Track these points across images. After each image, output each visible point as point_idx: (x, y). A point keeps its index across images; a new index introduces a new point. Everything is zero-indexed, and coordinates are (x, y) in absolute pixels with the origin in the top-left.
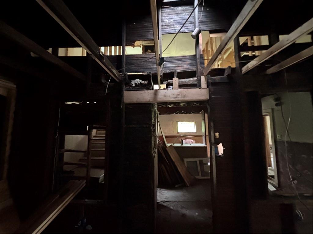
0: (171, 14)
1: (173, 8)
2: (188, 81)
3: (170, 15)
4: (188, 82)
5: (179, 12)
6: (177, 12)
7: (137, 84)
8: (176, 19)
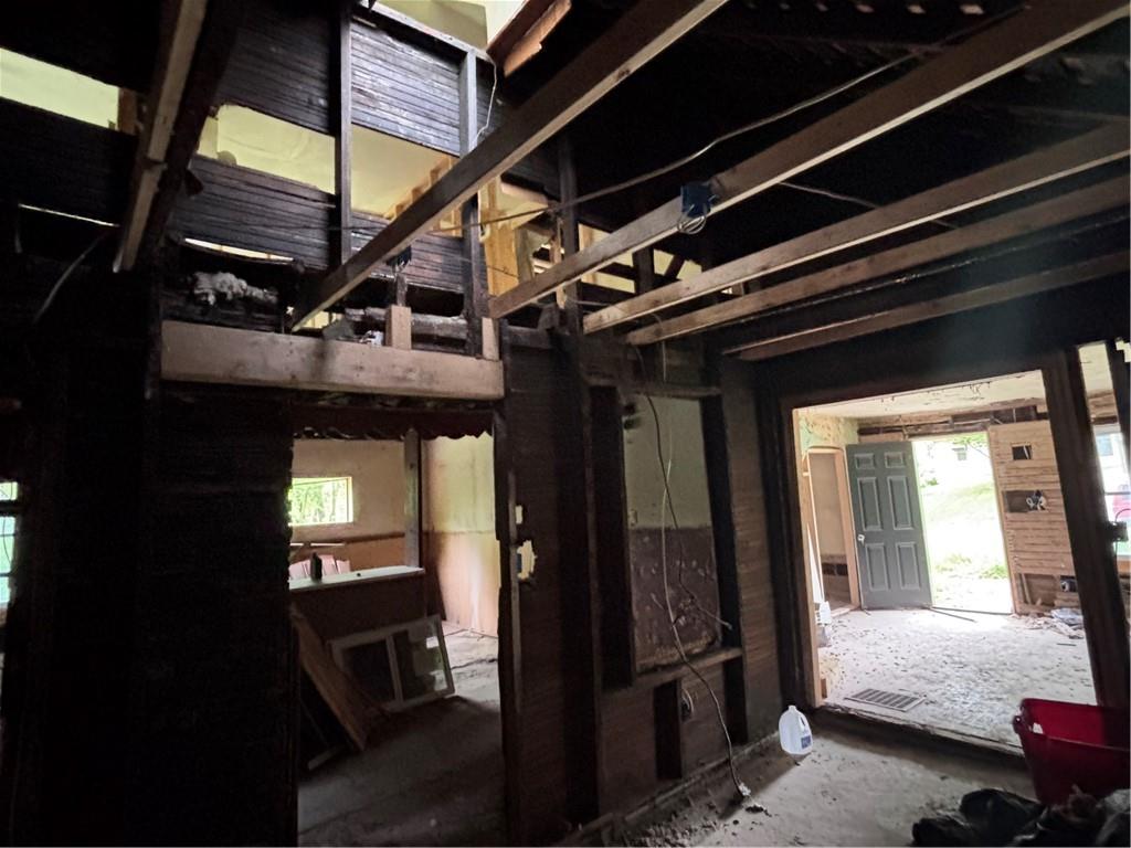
0: (381, 60)
1: (389, 39)
2: (438, 326)
3: (380, 62)
4: (440, 327)
5: (412, 67)
6: (405, 64)
7: (230, 297)
8: (400, 87)
